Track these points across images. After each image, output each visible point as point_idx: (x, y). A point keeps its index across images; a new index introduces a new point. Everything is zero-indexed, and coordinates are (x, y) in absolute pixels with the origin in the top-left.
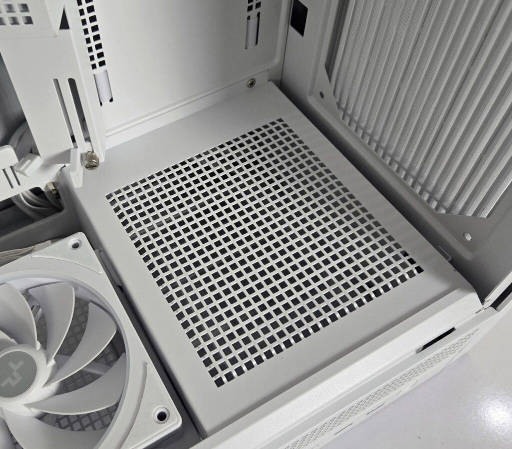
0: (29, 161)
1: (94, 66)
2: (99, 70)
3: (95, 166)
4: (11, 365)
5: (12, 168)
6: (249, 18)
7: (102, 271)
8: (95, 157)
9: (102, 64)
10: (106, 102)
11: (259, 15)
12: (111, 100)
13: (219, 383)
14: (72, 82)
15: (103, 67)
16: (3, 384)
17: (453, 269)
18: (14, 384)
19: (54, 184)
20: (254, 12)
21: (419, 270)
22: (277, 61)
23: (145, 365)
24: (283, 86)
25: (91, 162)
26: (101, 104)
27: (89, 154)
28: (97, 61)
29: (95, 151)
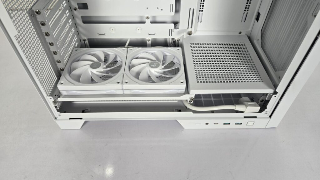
1: (200, 11)
2: (201, 12)
3: (191, 35)
4: (155, 63)
5: (172, 30)
6: (244, 13)
7: (182, 56)
9: (202, 11)
10: (199, 22)
11: (247, 13)
12: (201, 22)
13: (198, 82)
14: (194, 10)
15: (202, 12)
16: (152, 66)
17: (272, 84)
18: (154, 66)
20: (246, 12)
21: (262, 81)
22: (250, 29)
23: (183, 73)
24: (249, 38)
25: (190, 33)
26: (198, 22)
28: (201, 10)
29: (192, 31)
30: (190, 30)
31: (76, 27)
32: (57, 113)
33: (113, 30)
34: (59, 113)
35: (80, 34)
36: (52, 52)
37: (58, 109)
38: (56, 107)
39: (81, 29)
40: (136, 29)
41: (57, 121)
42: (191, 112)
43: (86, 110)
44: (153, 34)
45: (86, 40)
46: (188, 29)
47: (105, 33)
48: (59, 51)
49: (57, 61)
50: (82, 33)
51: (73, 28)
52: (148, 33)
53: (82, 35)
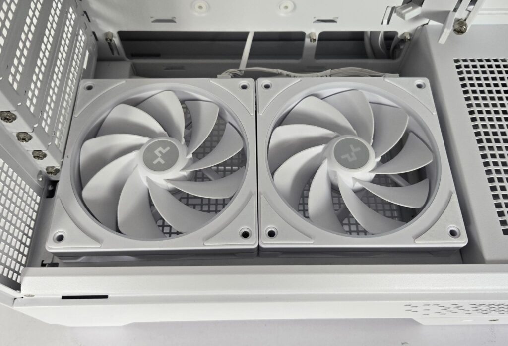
0: (411, 8)
3: (463, 32)
5: (393, 8)
8: (466, 25)
16: (343, 157)
18: (350, 160)
19: (410, 35)
23: (451, 193)
25: (460, 28)
27: (461, 20)
29: (467, 21)
30: (461, 14)
33: (201, 7)
35: (92, 18)
36: (15, 134)
39: (95, 5)
44: (332, 19)
45: (115, 37)
46: (455, 10)
47: (175, 18)
48: (36, 126)
49: (33, 153)
50: (98, 15)
51: (71, 10)
52: (314, 18)
53: (98, 21)
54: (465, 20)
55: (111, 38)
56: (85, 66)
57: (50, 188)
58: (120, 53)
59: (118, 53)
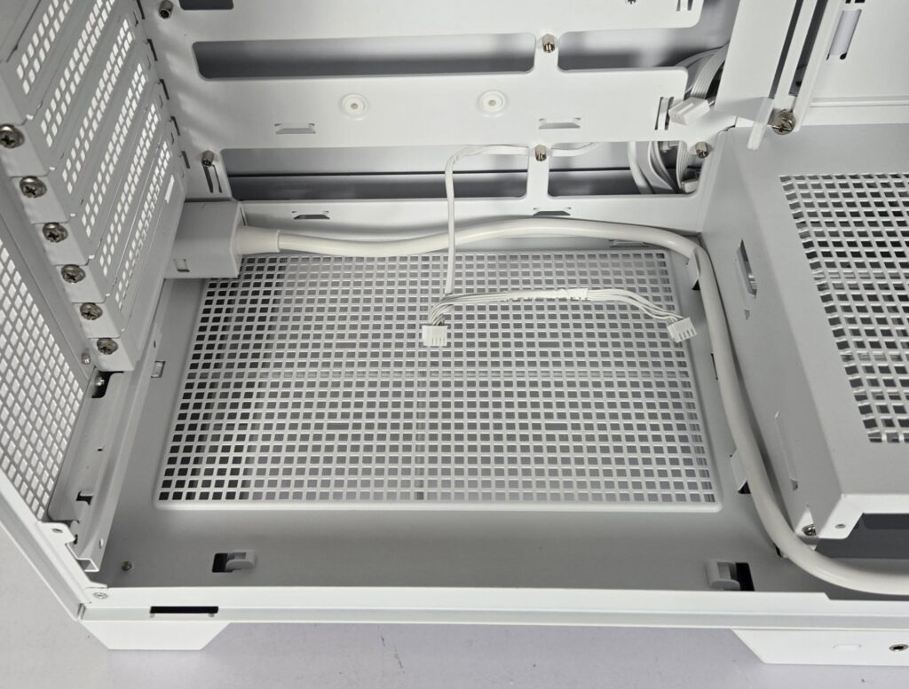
2: (853, 8)
3: (788, 131)
5: (671, 99)
8: (793, 119)
10: (835, 56)
12: (843, 57)
15: (860, 6)
25: (784, 124)
26: (829, 56)
27: (785, 112)
29: (794, 111)
30: (783, 101)
31: (164, 96)
32: (85, 589)
33: (354, 106)
34: (99, 587)
35: (183, 129)
36: (59, 269)
37: (97, 570)
38: (83, 564)
39: (189, 106)
40: (479, 98)
41: (85, 623)
42: (822, 596)
43: (233, 556)
44: (569, 121)
45: (217, 161)
46: (772, 95)
47: (313, 125)
48: (91, 257)
49: (82, 309)
50: (194, 124)
51: (153, 109)
52: (541, 120)
53: (193, 134)
54: (791, 111)
55: (209, 160)
56: (167, 198)
57: (100, 383)
58: (222, 189)
59: (220, 191)
